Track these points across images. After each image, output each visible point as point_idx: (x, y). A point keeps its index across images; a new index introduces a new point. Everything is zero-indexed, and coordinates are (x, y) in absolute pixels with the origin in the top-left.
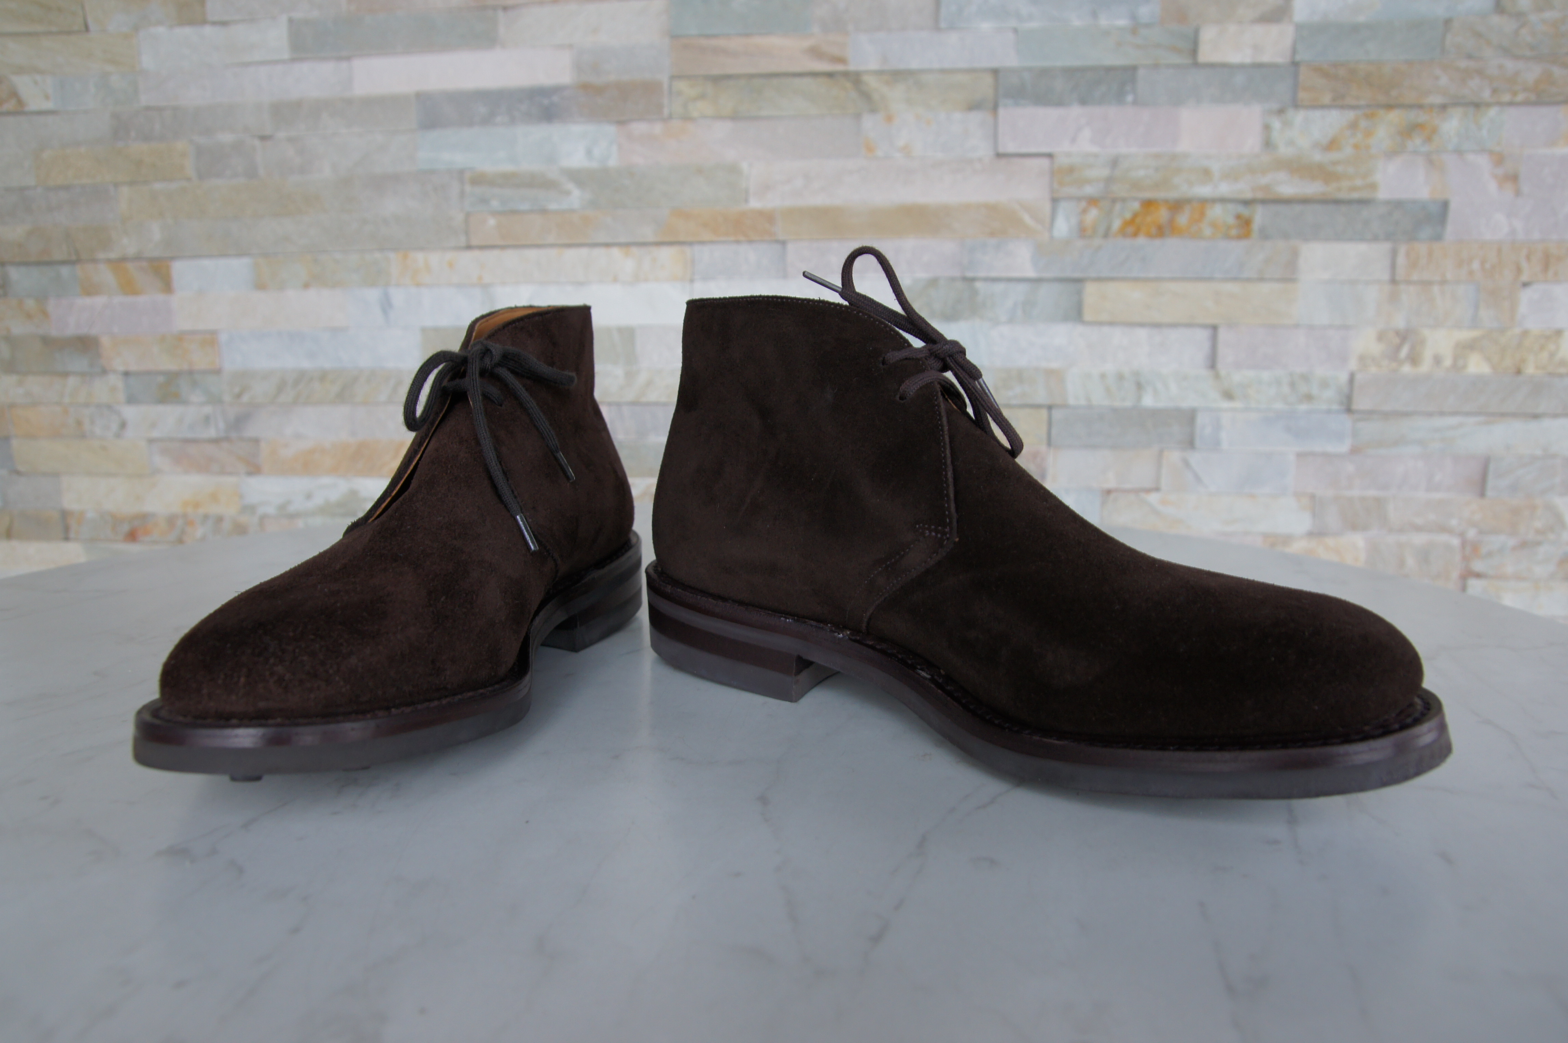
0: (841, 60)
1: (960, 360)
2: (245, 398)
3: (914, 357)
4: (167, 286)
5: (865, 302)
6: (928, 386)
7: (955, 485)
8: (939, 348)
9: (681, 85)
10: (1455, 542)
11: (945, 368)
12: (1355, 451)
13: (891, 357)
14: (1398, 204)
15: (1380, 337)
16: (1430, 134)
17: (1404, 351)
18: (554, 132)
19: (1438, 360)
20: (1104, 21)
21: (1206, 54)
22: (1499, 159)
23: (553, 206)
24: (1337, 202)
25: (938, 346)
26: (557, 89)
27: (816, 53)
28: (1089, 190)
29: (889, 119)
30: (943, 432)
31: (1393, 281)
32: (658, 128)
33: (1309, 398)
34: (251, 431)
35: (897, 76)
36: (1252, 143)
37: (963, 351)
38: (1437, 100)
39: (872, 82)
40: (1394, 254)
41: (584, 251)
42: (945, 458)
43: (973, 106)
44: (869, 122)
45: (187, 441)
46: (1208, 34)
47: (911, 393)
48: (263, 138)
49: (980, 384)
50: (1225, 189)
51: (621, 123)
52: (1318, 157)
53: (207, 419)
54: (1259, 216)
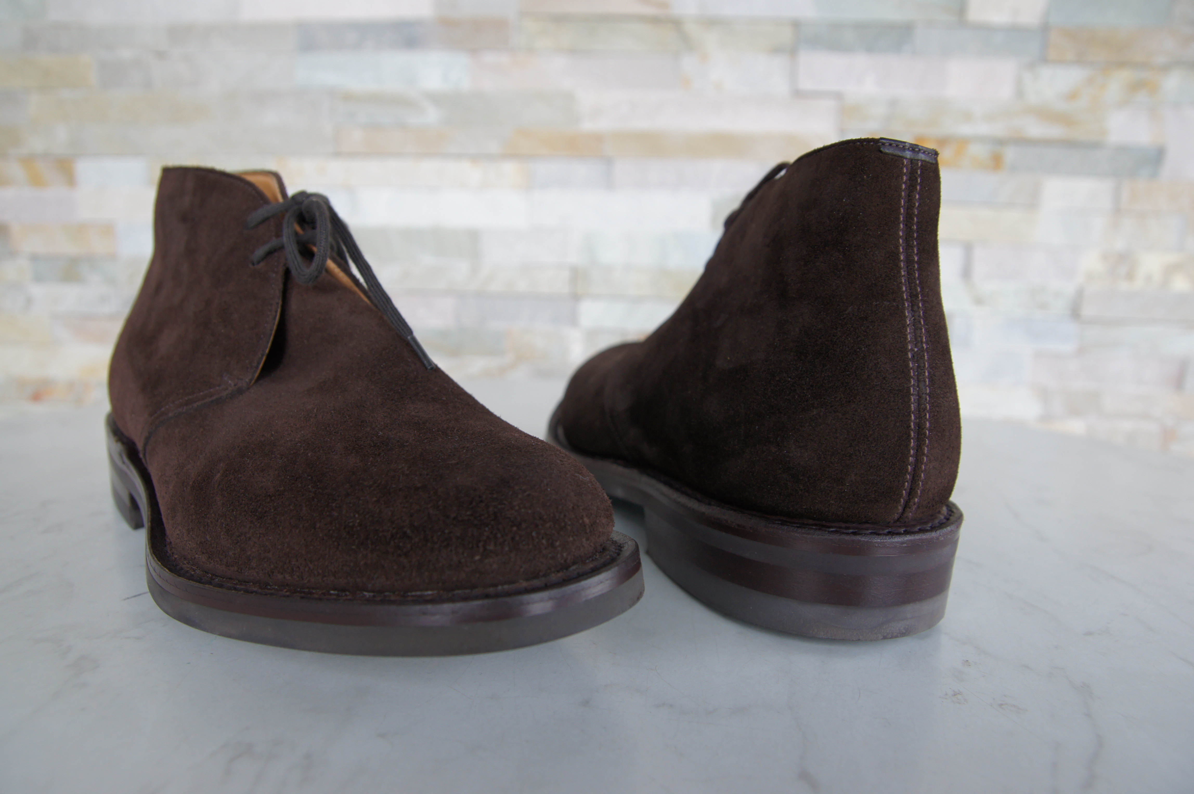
4: (71, 181)
9: (528, 22)
10: (1156, 428)
12: (1080, 351)
14: (1123, 149)
15: (1104, 257)
16: (1154, 90)
17: (1122, 270)
19: (1149, 278)
21: (974, 14)
23: (411, 122)
26: (418, 21)
28: (871, 124)
29: (704, 58)
31: (1117, 211)
32: (505, 59)
33: (1044, 306)
36: (1006, 92)
38: (1160, 60)
39: (691, 27)
40: (1118, 189)
43: (776, 50)
44: (688, 62)
50: (983, 129)
51: (473, 51)
52: (1061, 106)
54: (1010, 154)
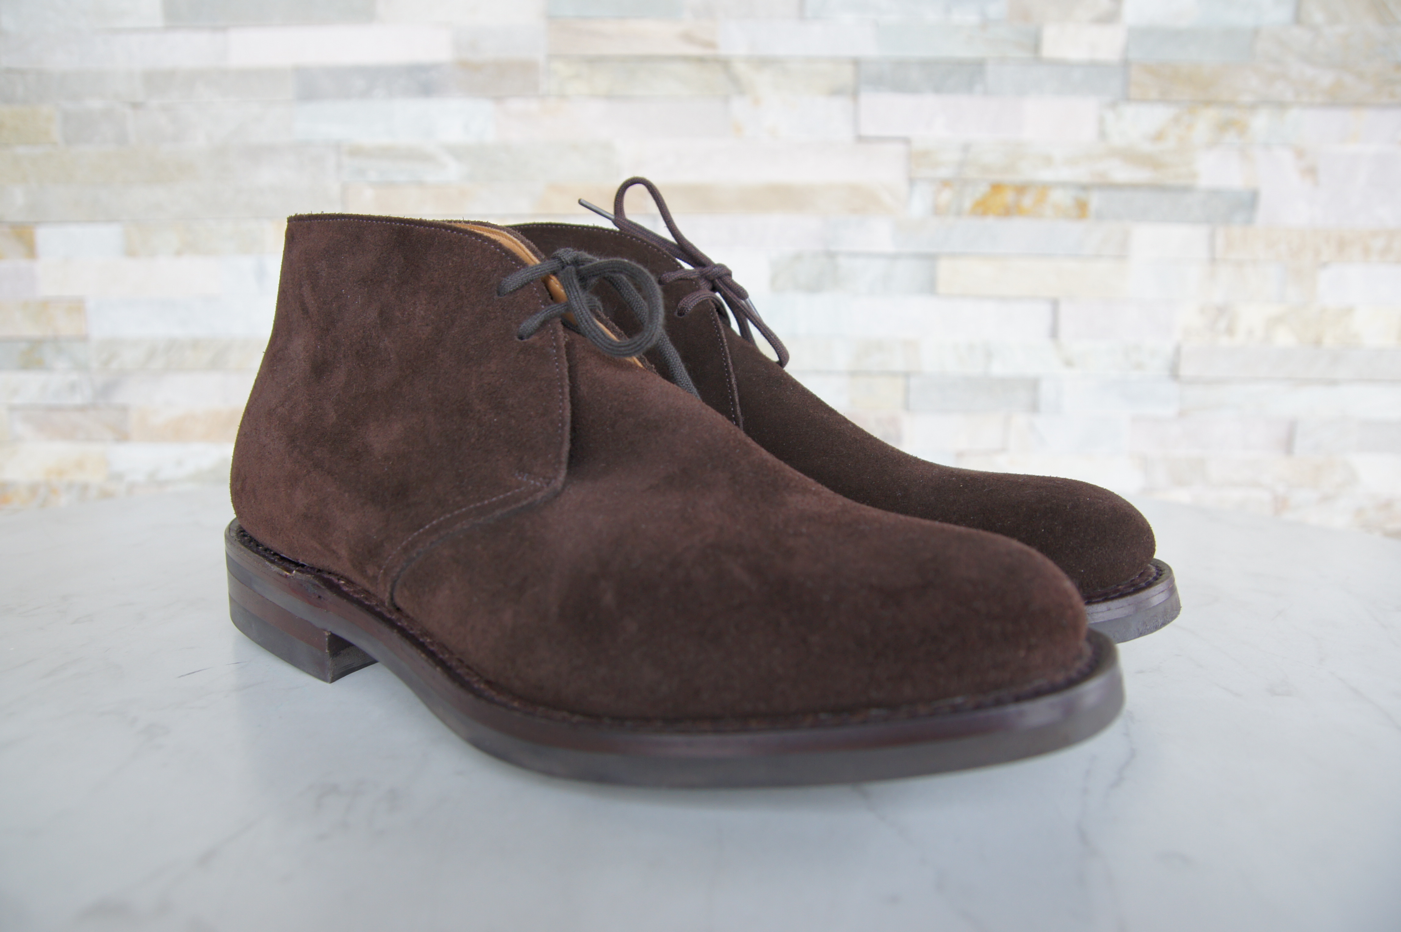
0: (710, 45)
1: (729, 281)
2: (114, 366)
3: (688, 278)
4: (31, 251)
5: (637, 229)
6: (703, 303)
7: (739, 391)
8: (708, 271)
11: (714, 289)
13: (667, 277)
14: (1215, 193)
18: (433, 107)
20: (957, 17)
21: (1049, 50)
22: (1300, 154)
24: (1162, 188)
25: (706, 270)
26: (435, 67)
27: (688, 38)
28: (944, 173)
29: (757, 102)
30: (723, 344)
31: (1213, 260)
32: (534, 106)
34: (119, 398)
35: (763, 62)
36: (1088, 133)
37: (729, 274)
38: (1247, 98)
40: (1212, 237)
42: (727, 366)
43: (836, 92)
45: (52, 409)
46: (1050, 33)
47: (689, 309)
48: (135, 106)
49: (747, 303)
50: (1066, 174)
51: (498, 100)
52: (1147, 147)
53: (73, 387)
54: (1095, 200)
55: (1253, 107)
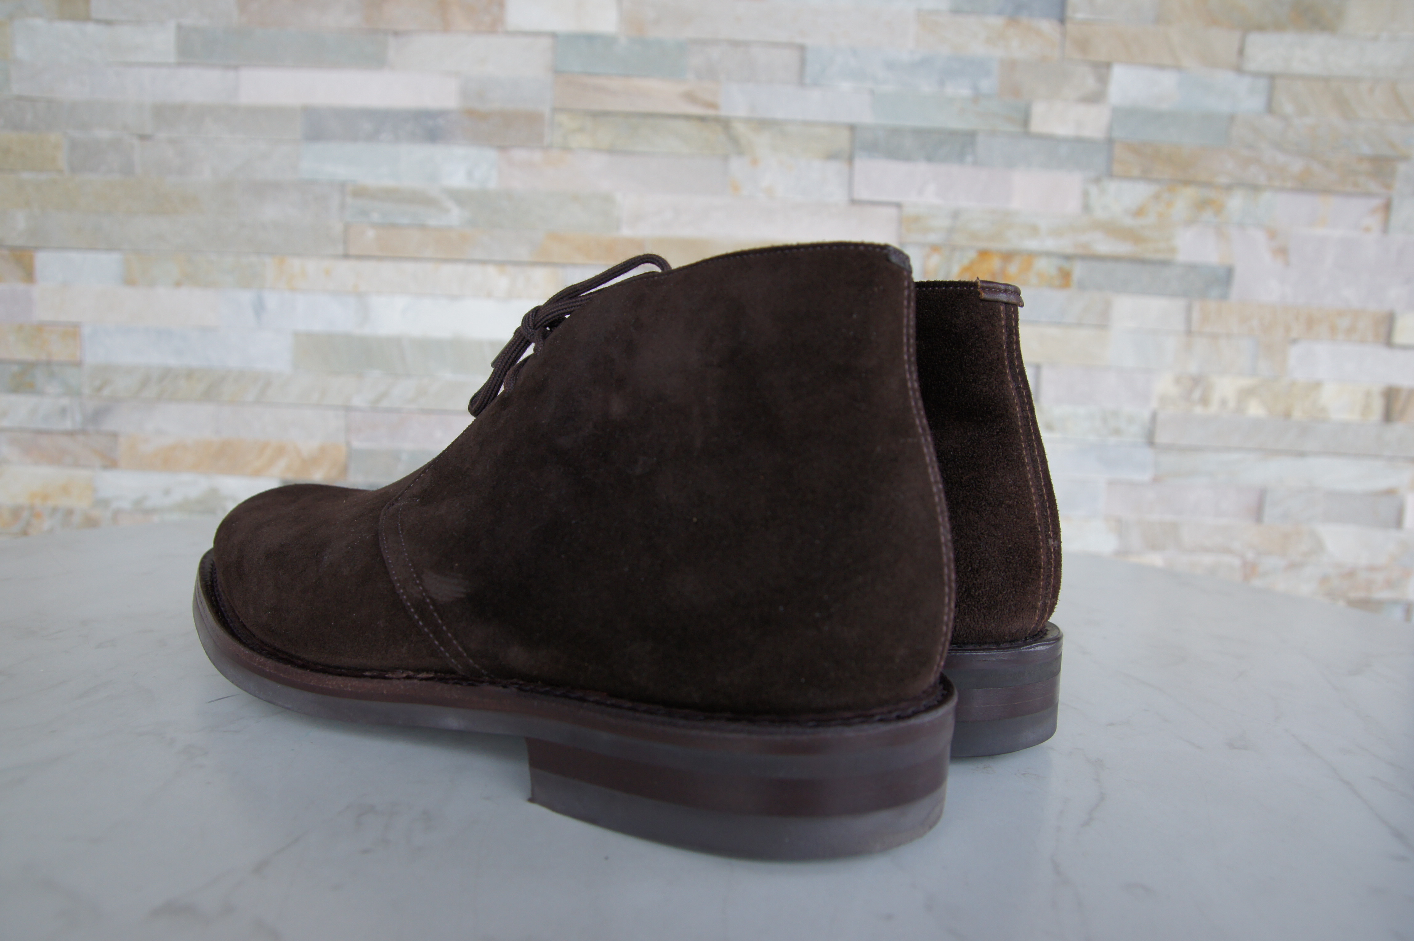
0: (713, 106)
2: (106, 392)
4: (29, 275)
9: (563, 118)
10: (1237, 562)
12: (1156, 480)
14: (1192, 267)
15: (1178, 381)
16: (1219, 209)
17: (1197, 394)
18: (438, 152)
19: (1224, 403)
20: (950, 90)
21: (1037, 126)
22: (1272, 234)
23: (432, 222)
24: (1142, 261)
26: (442, 113)
27: (690, 97)
28: (933, 238)
29: (755, 162)
31: (1189, 333)
32: (537, 156)
33: (1117, 432)
34: (110, 425)
35: (763, 124)
36: (1073, 206)
38: (1223, 180)
39: (740, 129)
40: (1189, 310)
41: (460, 268)
43: (832, 156)
44: (737, 165)
45: (39, 432)
46: (1039, 109)
48: (143, 137)
50: (1050, 244)
51: (503, 148)
52: (1128, 221)
53: (63, 412)
54: (1078, 270)
55: (1229, 188)
